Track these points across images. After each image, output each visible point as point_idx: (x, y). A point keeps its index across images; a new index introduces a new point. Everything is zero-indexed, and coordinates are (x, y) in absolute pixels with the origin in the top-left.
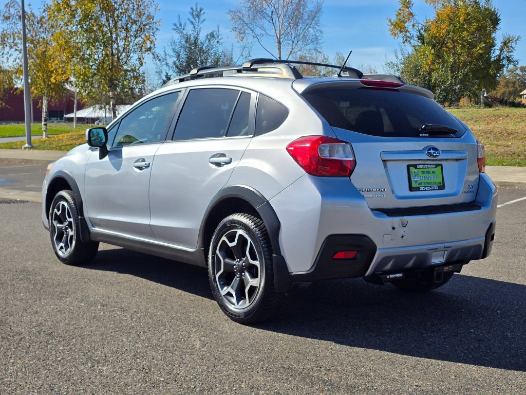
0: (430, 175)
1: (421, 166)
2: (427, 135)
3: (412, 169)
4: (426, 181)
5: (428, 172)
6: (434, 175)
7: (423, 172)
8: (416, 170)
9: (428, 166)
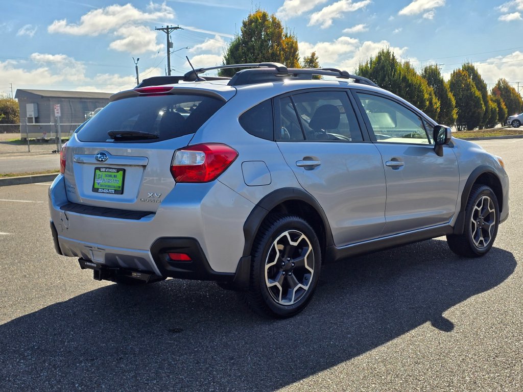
0: (111, 178)
1: (104, 170)
2: (113, 140)
3: (97, 171)
4: (107, 184)
5: (110, 176)
6: (115, 179)
7: (106, 176)
8: (101, 173)
9: (110, 170)
